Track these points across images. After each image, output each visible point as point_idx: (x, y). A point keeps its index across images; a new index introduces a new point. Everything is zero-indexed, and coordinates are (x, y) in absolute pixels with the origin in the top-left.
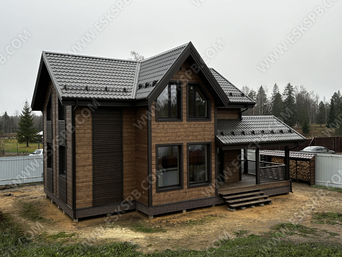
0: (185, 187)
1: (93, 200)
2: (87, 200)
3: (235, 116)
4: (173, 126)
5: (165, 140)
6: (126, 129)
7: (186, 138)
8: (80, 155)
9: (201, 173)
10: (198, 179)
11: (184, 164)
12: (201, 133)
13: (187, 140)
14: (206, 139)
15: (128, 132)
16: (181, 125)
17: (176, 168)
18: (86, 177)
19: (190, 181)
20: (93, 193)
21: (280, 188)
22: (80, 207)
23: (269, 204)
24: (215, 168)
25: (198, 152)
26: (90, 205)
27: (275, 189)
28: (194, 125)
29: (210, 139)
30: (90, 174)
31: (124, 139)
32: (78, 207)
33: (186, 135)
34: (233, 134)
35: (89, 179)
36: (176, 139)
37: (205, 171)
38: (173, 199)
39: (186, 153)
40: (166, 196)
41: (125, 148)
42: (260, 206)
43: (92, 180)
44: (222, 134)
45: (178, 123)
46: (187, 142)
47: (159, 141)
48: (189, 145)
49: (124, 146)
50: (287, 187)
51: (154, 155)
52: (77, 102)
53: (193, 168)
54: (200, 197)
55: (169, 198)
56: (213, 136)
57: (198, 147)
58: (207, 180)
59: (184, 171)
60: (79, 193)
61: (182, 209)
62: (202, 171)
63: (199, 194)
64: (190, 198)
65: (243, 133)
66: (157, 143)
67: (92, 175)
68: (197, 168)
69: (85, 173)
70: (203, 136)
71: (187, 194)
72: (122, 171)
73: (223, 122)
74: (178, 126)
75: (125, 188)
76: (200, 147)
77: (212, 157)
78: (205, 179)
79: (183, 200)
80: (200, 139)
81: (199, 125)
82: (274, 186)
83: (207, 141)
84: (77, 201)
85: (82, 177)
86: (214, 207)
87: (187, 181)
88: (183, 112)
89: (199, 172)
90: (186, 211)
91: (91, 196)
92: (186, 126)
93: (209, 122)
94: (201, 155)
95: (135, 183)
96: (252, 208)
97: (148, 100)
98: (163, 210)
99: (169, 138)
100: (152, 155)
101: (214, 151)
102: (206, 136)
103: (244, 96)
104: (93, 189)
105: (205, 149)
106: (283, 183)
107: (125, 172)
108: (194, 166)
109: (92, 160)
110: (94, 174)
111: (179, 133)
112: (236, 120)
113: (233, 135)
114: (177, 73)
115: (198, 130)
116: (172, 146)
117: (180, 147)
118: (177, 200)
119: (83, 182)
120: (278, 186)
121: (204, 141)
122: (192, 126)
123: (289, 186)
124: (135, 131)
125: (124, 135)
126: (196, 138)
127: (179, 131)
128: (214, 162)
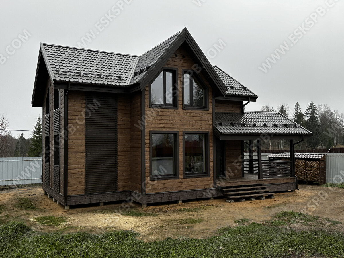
0: (181, 176)
1: (85, 188)
2: (79, 187)
3: (237, 110)
4: (168, 113)
5: (159, 127)
6: (121, 118)
7: (182, 126)
8: (72, 141)
9: (199, 164)
10: (196, 170)
11: (180, 153)
12: (198, 122)
13: (182, 128)
14: (203, 129)
15: (122, 121)
16: (176, 113)
17: (171, 158)
18: (79, 163)
19: (186, 171)
20: (85, 180)
21: (285, 184)
22: (72, 194)
23: (271, 198)
24: (213, 159)
25: (195, 142)
26: (83, 192)
27: (280, 185)
28: (191, 113)
29: (208, 129)
30: (83, 160)
31: (118, 127)
32: (69, 194)
33: (182, 123)
34: (232, 125)
35: (82, 166)
36: (171, 127)
37: (203, 162)
38: (167, 188)
39: (182, 142)
40: (160, 185)
41: (119, 136)
42: (261, 199)
43: (84, 168)
44: (221, 125)
45: (173, 110)
46: (184, 130)
47: (153, 128)
48: (185, 133)
49: (118, 135)
50: (292, 184)
51: (147, 141)
52: (69, 85)
53: (190, 159)
54: (197, 188)
55: (163, 187)
56: (211, 126)
57: (195, 138)
58: (204, 171)
59: (180, 160)
60: (70, 179)
61: (178, 199)
62: (199, 162)
63: (196, 185)
64: (186, 188)
65: (243, 125)
66: (151, 130)
67: (84, 161)
68: (193, 159)
69: (77, 160)
70: (200, 125)
71: (183, 184)
72: (116, 159)
73: (223, 115)
74: (173, 114)
75: (119, 178)
76: (197, 138)
77: (210, 148)
78: (202, 170)
79: (178, 190)
80: (197, 129)
81: (196, 113)
82: (278, 182)
83: (205, 131)
84: (68, 188)
85: (74, 163)
86: (212, 200)
87: (182, 171)
88: (179, 100)
89: (196, 163)
90: (181, 202)
91: (84, 184)
92: (182, 114)
93: (206, 112)
94: (199, 146)
95: (130, 173)
96: (252, 200)
97: (140, 83)
98: (157, 199)
99: (164, 125)
100: (146, 142)
101: (212, 142)
102: (204, 126)
103: (246, 90)
104: (86, 176)
105: (202, 140)
106: (288, 180)
107: (119, 161)
108: (190, 157)
109: (86, 147)
110: (87, 161)
111: (174, 121)
112: (238, 114)
113: (233, 127)
114: (172, 60)
115: (195, 118)
116: (167, 133)
117: (175, 134)
118: (172, 189)
119: (75, 169)
120: (282, 182)
121: (202, 131)
122: (188, 114)
123: (295, 183)
124: (130, 120)
125: (119, 123)
126: (193, 126)
127: (175, 118)
128: (212, 153)
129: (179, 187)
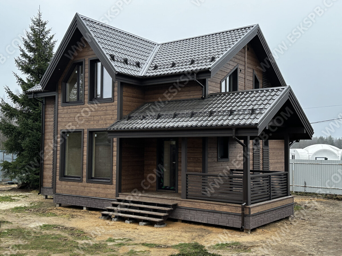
0: (84, 180)
2: (49, 180)
7: (87, 123)
11: (84, 154)
14: (107, 125)
18: (49, 160)
24: (116, 163)
26: (51, 186)
28: (95, 107)
32: (44, 185)
33: (87, 120)
35: (51, 162)
36: (77, 124)
38: (72, 191)
39: (86, 141)
40: (67, 187)
44: (129, 118)
45: (80, 106)
46: (88, 128)
47: (63, 126)
48: (90, 131)
55: (69, 189)
59: (84, 161)
60: (45, 173)
61: (81, 205)
64: (88, 194)
66: (62, 129)
70: (104, 121)
71: (86, 189)
79: (81, 195)
80: (101, 125)
84: (44, 180)
87: (86, 174)
88: (85, 94)
90: (86, 209)
99: (72, 123)
102: (108, 122)
111: (80, 118)
115: (99, 113)
118: (76, 193)
122: (93, 109)
126: (97, 123)
127: (81, 115)
129: (82, 192)
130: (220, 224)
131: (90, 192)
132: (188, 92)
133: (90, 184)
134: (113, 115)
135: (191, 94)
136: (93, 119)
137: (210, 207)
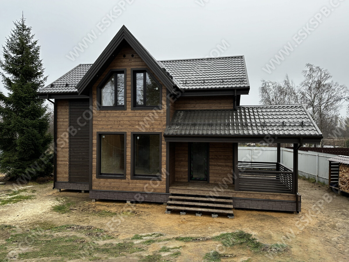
0: (129, 177)
1: (69, 177)
2: (65, 175)
5: (106, 128)
7: (130, 127)
11: (127, 154)
14: (154, 129)
16: (124, 114)
21: (276, 202)
24: (166, 162)
26: (67, 180)
28: (140, 113)
30: (67, 155)
32: (58, 180)
33: (130, 124)
36: (118, 128)
39: (130, 143)
43: (68, 160)
45: (121, 111)
47: (100, 129)
51: (95, 141)
55: (110, 185)
56: (164, 126)
59: (127, 161)
60: (59, 169)
66: (98, 131)
69: (63, 154)
74: (121, 115)
77: (162, 149)
80: (147, 129)
81: (146, 113)
84: (57, 175)
85: (61, 157)
87: (130, 172)
88: (127, 100)
90: (130, 202)
92: (130, 114)
93: (159, 111)
98: (103, 196)
99: (111, 126)
101: (165, 143)
104: (69, 168)
109: (69, 144)
110: (70, 156)
111: (122, 122)
112: (227, 110)
114: (120, 61)
117: (123, 136)
119: (62, 161)
122: (138, 115)
127: (122, 119)
128: (165, 155)
129: (126, 188)
130: (274, 209)
131: (136, 188)
132: (219, 104)
133: (135, 181)
134: (161, 121)
135: (222, 106)
136: (137, 124)
137: (265, 197)
